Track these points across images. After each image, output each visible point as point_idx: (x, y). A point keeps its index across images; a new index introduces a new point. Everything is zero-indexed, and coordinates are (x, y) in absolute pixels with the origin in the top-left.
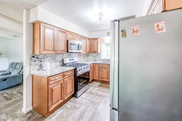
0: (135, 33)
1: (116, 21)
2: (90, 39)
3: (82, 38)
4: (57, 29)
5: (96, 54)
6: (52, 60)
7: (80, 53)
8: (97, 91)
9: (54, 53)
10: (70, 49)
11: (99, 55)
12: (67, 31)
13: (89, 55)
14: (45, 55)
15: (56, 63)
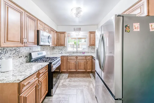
0: (136, 29)
1: (120, 16)
2: (57, 32)
3: (52, 30)
4: (26, 13)
5: (62, 47)
6: (14, 55)
7: (49, 46)
8: (69, 83)
9: (22, 45)
10: (41, 42)
11: (65, 48)
12: (38, 19)
13: (55, 48)
14: (2, 48)
15: (21, 58)
